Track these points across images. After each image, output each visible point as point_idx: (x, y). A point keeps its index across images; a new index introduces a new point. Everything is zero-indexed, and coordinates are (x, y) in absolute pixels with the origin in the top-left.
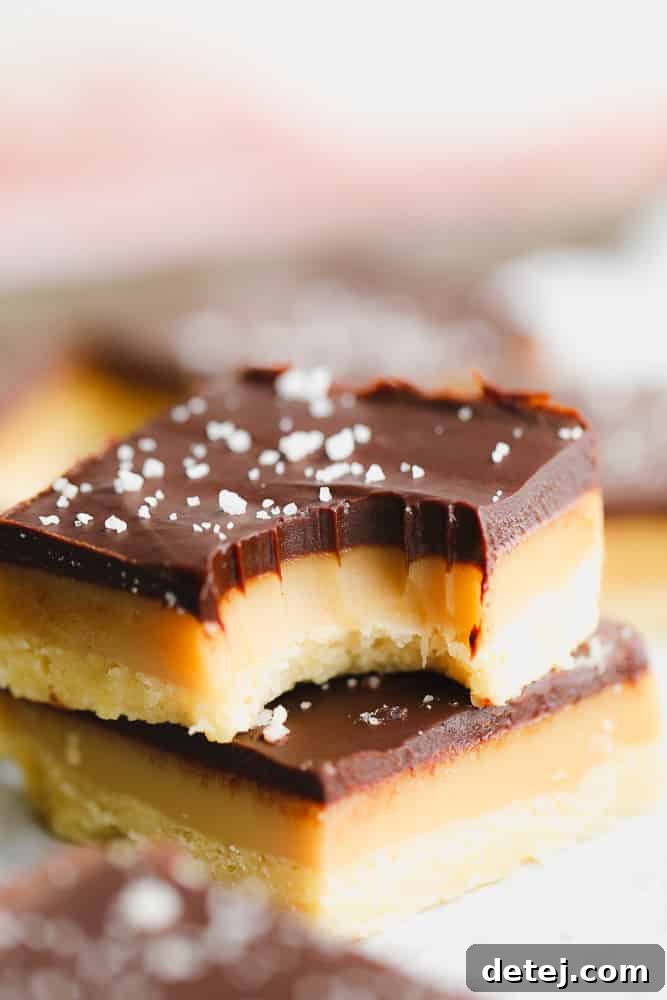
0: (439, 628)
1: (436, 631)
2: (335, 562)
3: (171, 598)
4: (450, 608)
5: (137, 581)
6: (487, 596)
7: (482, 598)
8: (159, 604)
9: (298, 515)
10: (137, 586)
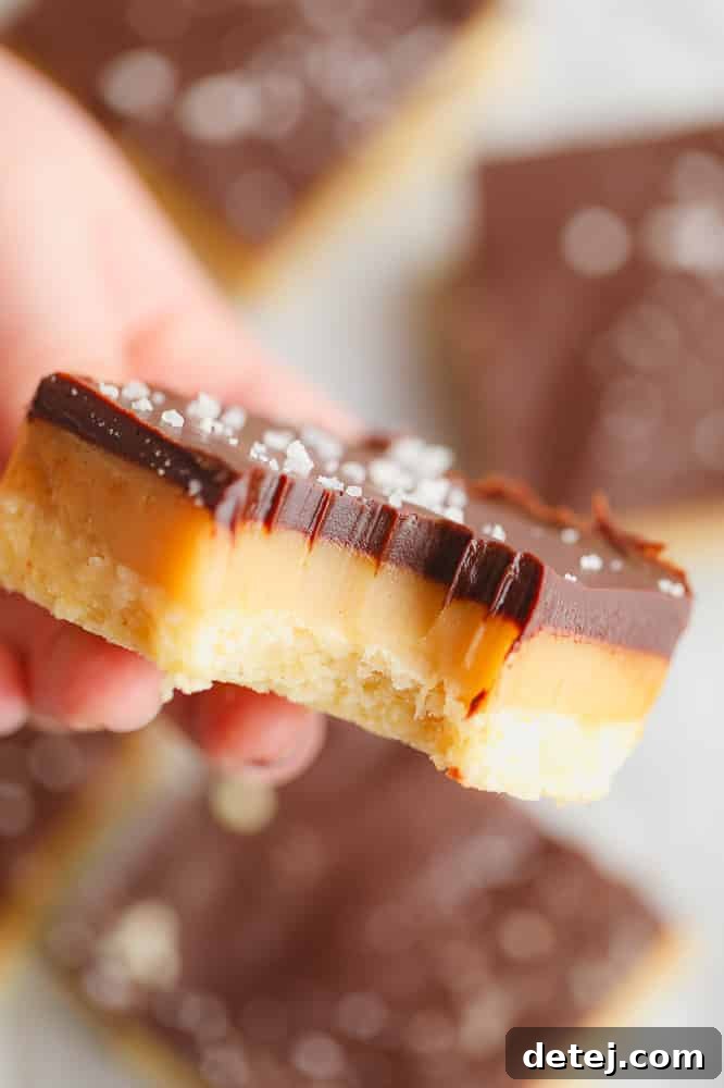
0: (446, 681)
1: (440, 685)
2: (373, 569)
3: (195, 487)
4: (469, 660)
5: (167, 463)
6: (512, 657)
7: (506, 658)
8: (178, 491)
9: (360, 499)
10: (166, 468)
